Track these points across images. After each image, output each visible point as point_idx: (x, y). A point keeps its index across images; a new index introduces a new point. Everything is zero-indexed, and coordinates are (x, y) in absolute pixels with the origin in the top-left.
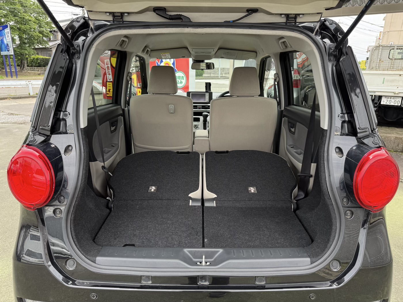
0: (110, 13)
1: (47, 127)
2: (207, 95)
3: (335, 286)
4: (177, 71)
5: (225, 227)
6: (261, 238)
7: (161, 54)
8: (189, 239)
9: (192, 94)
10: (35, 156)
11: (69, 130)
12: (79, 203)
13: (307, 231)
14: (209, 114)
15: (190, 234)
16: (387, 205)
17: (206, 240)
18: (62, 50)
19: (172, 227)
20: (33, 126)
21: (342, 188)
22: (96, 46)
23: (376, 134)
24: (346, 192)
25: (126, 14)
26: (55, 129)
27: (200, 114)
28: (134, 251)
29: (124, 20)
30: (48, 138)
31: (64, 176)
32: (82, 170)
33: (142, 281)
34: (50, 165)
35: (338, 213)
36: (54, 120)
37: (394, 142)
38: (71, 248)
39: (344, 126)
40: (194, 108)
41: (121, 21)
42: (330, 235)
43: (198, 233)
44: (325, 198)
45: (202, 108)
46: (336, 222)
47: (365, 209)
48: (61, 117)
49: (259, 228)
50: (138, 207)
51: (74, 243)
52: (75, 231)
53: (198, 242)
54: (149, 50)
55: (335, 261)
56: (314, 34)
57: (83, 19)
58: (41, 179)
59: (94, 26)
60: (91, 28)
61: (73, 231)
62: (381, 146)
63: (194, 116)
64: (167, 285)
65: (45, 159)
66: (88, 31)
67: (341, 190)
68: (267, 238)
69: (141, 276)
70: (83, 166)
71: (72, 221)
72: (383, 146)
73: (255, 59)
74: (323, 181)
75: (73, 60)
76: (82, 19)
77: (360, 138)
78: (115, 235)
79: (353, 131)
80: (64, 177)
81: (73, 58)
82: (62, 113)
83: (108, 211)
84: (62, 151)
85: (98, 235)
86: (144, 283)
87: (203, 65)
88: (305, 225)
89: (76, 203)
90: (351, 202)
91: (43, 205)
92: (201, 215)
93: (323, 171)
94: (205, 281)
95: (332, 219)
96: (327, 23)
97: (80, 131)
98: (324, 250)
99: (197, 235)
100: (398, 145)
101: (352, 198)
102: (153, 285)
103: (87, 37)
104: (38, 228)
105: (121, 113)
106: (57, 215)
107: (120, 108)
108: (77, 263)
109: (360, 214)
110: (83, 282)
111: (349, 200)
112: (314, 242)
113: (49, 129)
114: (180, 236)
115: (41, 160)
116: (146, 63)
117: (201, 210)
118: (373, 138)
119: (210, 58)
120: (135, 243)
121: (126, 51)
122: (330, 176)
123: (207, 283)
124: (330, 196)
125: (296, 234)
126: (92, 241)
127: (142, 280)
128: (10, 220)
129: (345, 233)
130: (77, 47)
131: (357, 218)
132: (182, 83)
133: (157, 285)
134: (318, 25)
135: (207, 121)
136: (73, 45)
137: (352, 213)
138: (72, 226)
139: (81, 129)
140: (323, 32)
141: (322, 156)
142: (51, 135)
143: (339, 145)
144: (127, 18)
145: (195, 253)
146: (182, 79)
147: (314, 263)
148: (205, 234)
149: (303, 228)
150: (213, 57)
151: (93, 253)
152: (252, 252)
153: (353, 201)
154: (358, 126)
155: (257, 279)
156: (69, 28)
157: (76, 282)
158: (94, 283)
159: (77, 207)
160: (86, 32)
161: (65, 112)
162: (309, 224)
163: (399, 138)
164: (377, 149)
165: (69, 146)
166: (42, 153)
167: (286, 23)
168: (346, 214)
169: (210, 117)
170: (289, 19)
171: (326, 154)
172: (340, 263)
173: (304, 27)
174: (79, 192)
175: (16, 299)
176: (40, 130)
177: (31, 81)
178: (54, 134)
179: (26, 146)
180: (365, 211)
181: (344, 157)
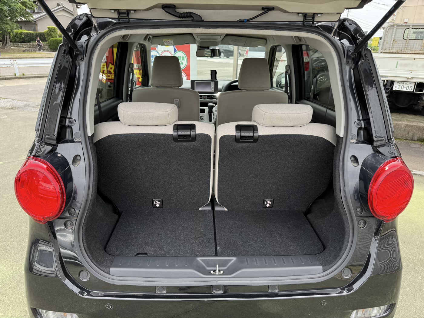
0: (115, 10)
1: (53, 136)
2: (213, 84)
3: (345, 293)
4: (176, 51)
5: (237, 234)
6: (273, 245)
7: (164, 41)
8: (201, 246)
9: (196, 82)
10: (43, 168)
11: (76, 138)
12: (90, 215)
13: (318, 237)
14: (214, 105)
15: (202, 241)
16: (399, 215)
17: (218, 248)
18: (65, 51)
19: (183, 234)
20: (38, 136)
21: (356, 198)
22: (101, 47)
23: (392, 144)
24: (360, 202)
25: (132, 12)
26: (61, 138)
27: (205, 104)
28: (148, 260)
29: (130, 18)
30: (55, 147)
32: (92, 182)
33: (157, 291)
34: (60, 178)
35: (351, 223)
36: (60, 126)
37: (405, 130)
38: (85, 260)
39: (360, 133)
40: (200, 99)
41: (127, 19)
42: (343, 243)
43: (210, 240)
44: (339, 207)
45: (208, 99)
46: (349, 231)
47: (378, 219)
48: (67, 124)
49: (271, 234)
50: (148, 212)
51: (87, 254)
52: (87, 242)
53: (211, 250)
54: (151, 37)
55: (347, 268)
56: (332, 35)
57: (86, 16)
58: (48, 188)
59: (97, 23)
60: (95, 26)
61: (85, 243)
62: (397, 157)
63: (200, 106)
64: (181, 294)
65: (52, 170)
66: (91, 30)
67: (356, 200)
68: (279, 244)
69: (156, 286)
71: (84, 233)
72: (399, 156)
73: (264, 46)
74: (337, 191)
75: (77, 61)
76: (85, 17)
77: (376, 147)
78: (126, 244)
79: (368, 139)
80: (74, 189)
81: (76, 60)
82: (67, 120)
83: (117, 216)
84: (70, 162)
85: (109, 244)
86: (158, 293)
87: (207, 52)
88: (317, 230)
89: (88, 215)
90: (365, 211)
91: (54, 219)
92: (212, 220)
93: (337, 181)
94: (219, 290)
95: (345, 228)
96: (347, 23)
97: (88, 140)
98: (336, 258)
99: (209, 242)
100: (408, 133)
101: (365, 208)
102: (168, 294)
103: (90, 37)
104: (50, 243)
106: (68, 227)
108: (91, 274)
109: (372, 223)
110: (97, 293)
111: (362, 210)
112: (326, 249)
113: (55, 138)
114: (192, 243)
115: (49, 172)
116: (147, 49)
117: (212, 215)
118: (389, 147)
119: (216, 44)
120: (148, 251)
121: (128, 42)
122: (344, 186)
123: (221, 292)
124: (344, 206)
125: (308, 241)
126: (104, 251)
127: (156, 290)
128: (9, 218)
129: (357, 245)
130: (81, 47)
131: (370, 227)
132: (183, 64)
133: (172, 295)
134: (337, 24)
135: (212, 113)
136: (75, 46)
137: (365, 223)
138: (84, 238)
139: (89, 137)
140: (341, 32)
141: (337, 165)
142: (57, 144)
143: (354, 153)
144: (133, 16)
145: (208, 261)
146: (182, 60)
147: (326, 271)
148: (217, 241)
149: (315, 233)
150: (220, 43)
151: (106, 264)
152: (265, 261)
153: (367, 211)
154: (374, 135)
155: (270, 287)
156: (71, 27)
157: (91, 293)
158: (108, 293)
159: (88, 219)
160: (88, 31)
161: (71, 119)
162: (321, 230)
163: (410, 125)
164: (393, 159)
165: (77, 156)
166: (50, 165)
167: (303, 22)
168: (359, 223)
169: (217, 108)
170: (307, 18)
171: (341, 164)
172: (351, 271)
173: (322, 26)
174: (90, 204)
175: (30, 310)
176: (46, 140)
177: (16, 59)
178: (60, 143)
179: (33, 158)
180: (378, 221)
181: (360, 166)
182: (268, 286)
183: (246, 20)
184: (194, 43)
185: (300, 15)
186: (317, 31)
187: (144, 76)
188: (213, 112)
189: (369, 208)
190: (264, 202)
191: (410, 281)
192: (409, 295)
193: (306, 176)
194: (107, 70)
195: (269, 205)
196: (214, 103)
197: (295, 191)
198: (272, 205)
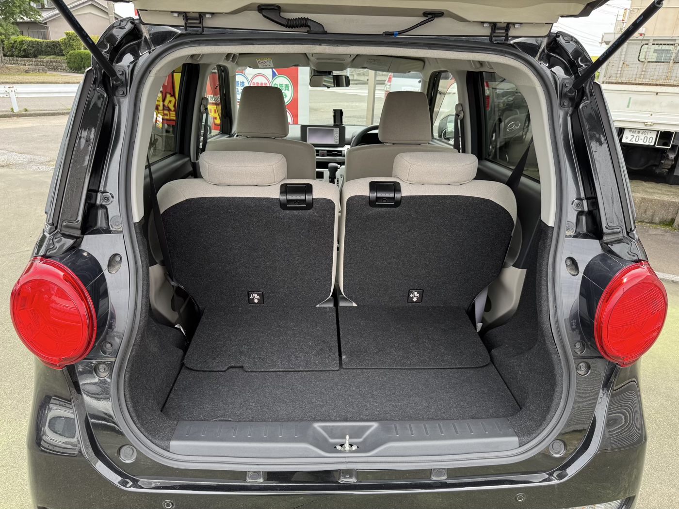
0: (179, 13)
1: (74, 222)
2: (336, 131)
3: (555, 482)
4: (276, 75)
7: (258, 61)
10: (57, 276)
11: (113, 226)
12: (137, 353)
14: (339, 166)
16: (643, 356)
18: (96, 79)
20: (51, 222)
21: (574, 327)
23: (634, 239)
24: (580, 333)
25: (208, 16)
26: (89, 225)
27: (323, 165)
28: (232, 428)
29: (204, 26)
30: (78, 241)
31: (111, 309)
32: (141, 299)
33: (247, 478)
34: (87, 294)
35: (566, 367)
36: (87, 204)
37: (640, 206)
38: (128, 429)
39: (581, 220)
40: (317, 155)
41: (200, 27)
42: (551, 400)
44: (547, 342)
45: (328, 155)
46: (562, 380)
47: (609, 362)
48: (98, 202)
51: (132, 419)
52: (131, 399)
55: (558, 441)
56: (537, 58)
57: (131, 23)
59: (150, 34)
60: (146, 38)
61: (128, 400)
62: (641, 260)
63: (317, 168)
64: (288, 484)
65: (75, 281)
66: (139, 45)
67: (573, 330)
69: (245, 472)
70: (143, 291)
71: (126, 384)
72: (644, 259)
73: (420, 71)
74: (544, 315)
75: (115, 97)
76: (129, 24)
77: (607, 244)
79: (595, 230)
80: (111, 312)
81: (115, 95)
82: (99, 195)
83: (180, 352)
84: (104, 266)
86: (250, 482)
87: (328, 79)
89: (133, 353)
90: (588, 347)
91: (76, 361)
93: (544, 298)
94: (351, 477)
95: (556, 376)
96: (561, 40)
97: (134, 229)
98: (541, 425)
100: (645, 212)
101: (589, 343)
102: (265, 484)
103: (137, 56)
104: (70, 402)
105: (191, 171)
106: (100, 373)
107: (189, 163)
108: (138, 452)
109: (601, 368)
110: (148, 482)
111: (584, 346)
112: (524, 409)
113: (79, 226)
115: (69, 285)
116: (230, 75)
118: (628, 244)
119: (343, 68)
121: (199, 64)
122: (556, 307)
123: (353, 480)
124: (555, 340)
126: (159, 412)
129: (575, 402)
130: (122, 74)
131: (596, 374)
132: (287, 96)
133: (273, 485)
134: (545, 41)
135: (335, 178)
136: (114, 73)
137: (588, 367)
138: (127, 393)
139: (135, 223)
140: (551, 54)
141: (544, 272)
142: (82, 236)
143: (571, 253)
144: (209, 22)
145: (332, 429)
146: (285, 90)
147: (524, 446)
150: (348, 66)
151: (164, 434)
152: (425, 428)
153: (592, 348)
154: (604, 224)
155: (433, 472)
156: (105, 40)
157: (139, 483)
158: (168, 482)
159: (134, 360)
160: (134, 48)
161: (105, 194)
162: (514, 377)
163: (648, 199)
164: (636, 264)
165: (115, 255)
166: (69, 271)
167: (491, 37)
168: (579, 367)
169: (343, 170)
170: (497, 31)
171: (550, 270)
172: (565, 445)
173: (521, 45)
174: (137, 336)
176: (63, 229)
177: (14, 85)
178: (87, 234)
179: (41, 260)
180: (608, 364)
181: (581, 275)
182: (430, 472)
183: (398, 33)
184: (307, 65)
185: (485, 25)
186: (513, 53)
187: (225, 118)
188: (337, 178)
189: (595, 344)
194: (164, 105)
196: (339, 163)
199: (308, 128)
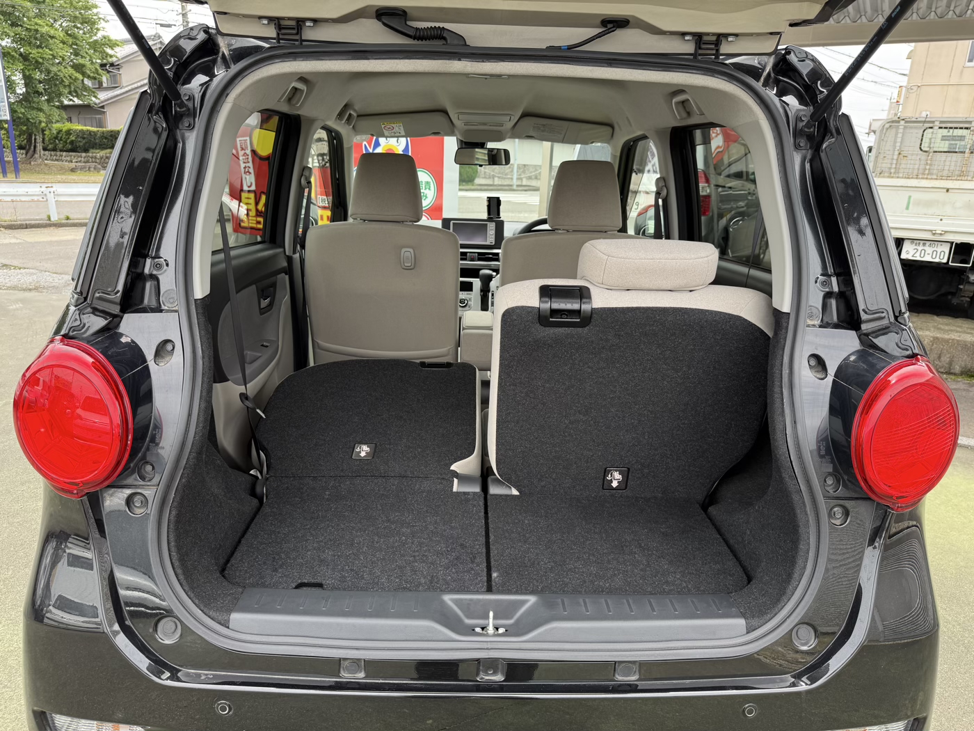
0: (271, 19)
1: (112, 294)
2: (491, 227)
3: (803, 686)
5: (540, 545)
6: (627, 571)
7: (383, 126)
8: (454, 570)
10: (85, 363)
11: (166, 304)
12: (189, 481)
13: (735, 556)
14: (494, 274)
15: (456, 559)
16: (929, 495)
17: (495, 575)
18: (152, 106)
19: (412, 543)
20: (78, 290)
21: (823, 452)
22: (235, 99)
23: (906, 326)
24: (832, 462)
25: (308, 24)
26: (131, 301)
27: (474, 273)
28: (323, 598)
29: (303, 38)
30: (115, 320)
31: (154, 415)
32: (198, 401)
33: (342, 672)
34: (122, 387)
35: (813, 513)
36: (130, 277)
38: (170, 590)
39: (829, 305)
40: (462, 259)
41: (297, 40)
42: (793, 563)
43: (475, 558)
44: (784, 475)
45: (479, 259)
46: (808, 533)
47: (878, 504)
48: (147, 271)
49: (622, 547)
50: (329, 495)
51: (177, 578)
52: (178, 549)
53: (477, 578)
54: (355, 114)
55: (805, 626)
56: (761, 83)
57: (205, 31)
58: (96, 423)
59: (229, 50)
60: (223, 54)
61: (173, 549)
62: (917, 355)
63: (461, 277)
64: (402, 682)
65: (108, 372)
66: (214, 62)
67: (822, 457)
68: (641, 570)
69: (340, 659)
70: (201, 391)
71: (171, 526)
73: (608, 143)
74: (779, 435)
75: (178, 131)
76: (202, 32)
77: (867, 335)
78: (273, 561)
80: (155, 418)
81: (178, 128)
82: (148, 261)
83: (255, 502)
84: (149, 354)
85: (233, 561)
86: (346, 676)
87: (481, 154)
88: (731, 542)
89: (184, 480)
90: (845, 486)
91: (101, 486)
92: (482, 514)
93: (778, 411)
94: (495, 673)
95: (799, 527)
96: (792, 58)
97: (194, 306)
98: (778, 600)
99: (473, 562)
101: (846, 477)
102: (368, 681)
103: (212, 76)
104: (87, 539)
105: (284, 268)
106: (135, 509)
107: (283, 255)
108: (186, 629)
109: (865, 515)
110: (197, 674)
111: (838, 481)
112: (754, 581)
113: (118, 300)
114: (432, 563)
115: (99, 374)
116: (345, 146)
117: (482, 503)
118: (897, 333)
119: (500, 138)
120: (324, 580)
121: (299, 116)
122: (795, 422)
123: (499, 678)
124: (796, 472)
125: (709, 563)
126: (218, 575)
127: (341, 669)
129: (829, 560)
130: (189, 99)
131: (858, 524)
132: (426, 197)
133: (379, 681)
134: (770, 63)
135: (489, 291)
136: (177, 96)
137: (846, 513)
138: (172, 539)
139: (196, 300)
140: (781, 77)
141: (777, 375)
142: (121, 314)
143: (816, 349)
144: (311, 34)
145: (468, 604)
146: (426, 189)
147: (755, 632)
148: (492, 560)
149: (726, 548)
150: (509, 135)
151: (222, 603)
152: (607, 604)
153: (849, 484)
154: (862, 306)
155: (619, 668)
156: (168, 53)
157: (179, 674)
158: (224, 675)
159: (184, 491)
160: (209, 65)
161: (157, 260)
162: (740, 539)
163: (942, 339)
164: (909, 359)
165: (167, 341)
166: (101, 357)
167: (695, 55)
168: (832, 514)
169: (498, 280)
170: (703, 46)
171: (786, 372)
172: (816, 631)
173: (739, 67)
174: (189, 455)
175: (32, 715)
176: (95, 301)
177: (53, 185)
178: (128, 313)
179: (62, 341)
180: (876, 509)
181: (830, 378)
182: (614, 665)
183: (566, 48)
184: (451, 133)
185: (687, 38)
186: (725, 74)
187: (338, 208)
188: (491, 290)
189: (857, 480)
190: (605, 475)
191: (957, 688)
192: (956, 720)
193: (704, 412)
194: (257, 210)
195: (618, 482)
196: (494, 270)
197: (679, 450)
198: (624, 484)
199: (452, 222)
